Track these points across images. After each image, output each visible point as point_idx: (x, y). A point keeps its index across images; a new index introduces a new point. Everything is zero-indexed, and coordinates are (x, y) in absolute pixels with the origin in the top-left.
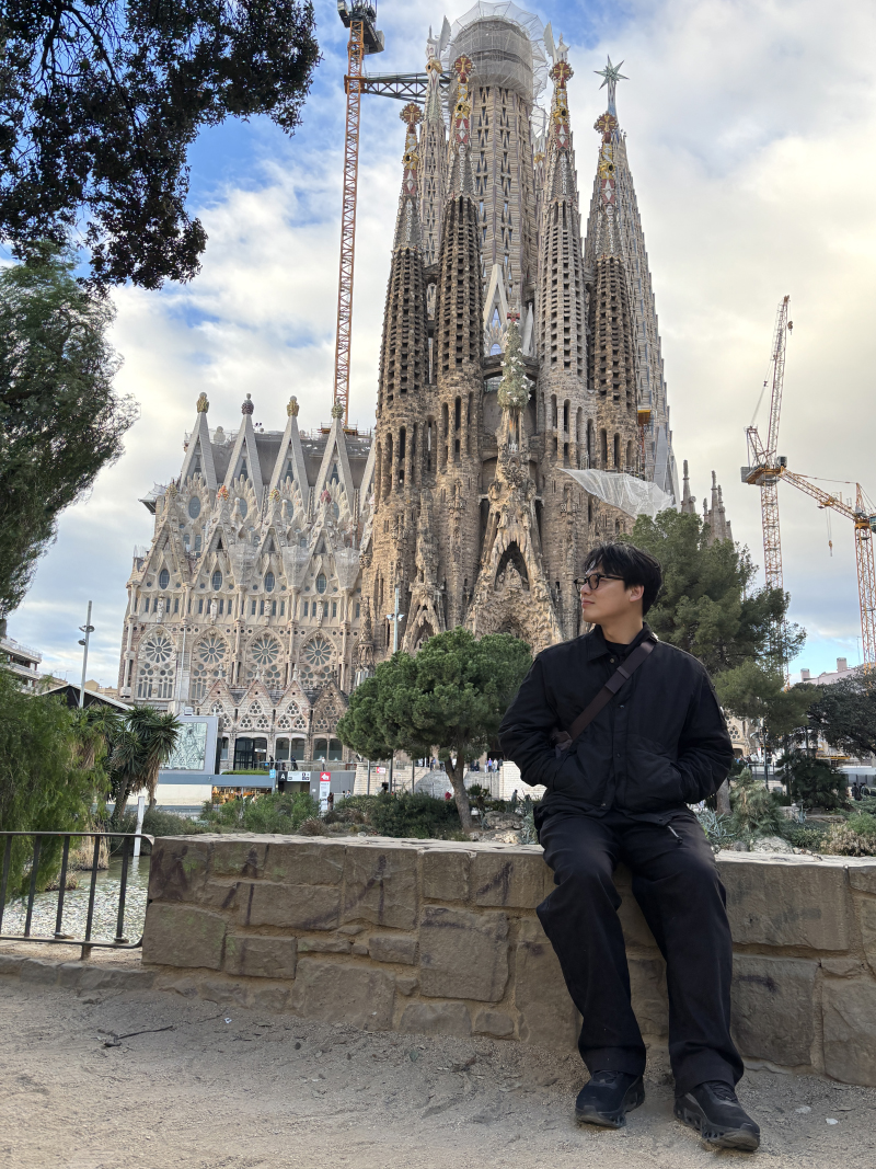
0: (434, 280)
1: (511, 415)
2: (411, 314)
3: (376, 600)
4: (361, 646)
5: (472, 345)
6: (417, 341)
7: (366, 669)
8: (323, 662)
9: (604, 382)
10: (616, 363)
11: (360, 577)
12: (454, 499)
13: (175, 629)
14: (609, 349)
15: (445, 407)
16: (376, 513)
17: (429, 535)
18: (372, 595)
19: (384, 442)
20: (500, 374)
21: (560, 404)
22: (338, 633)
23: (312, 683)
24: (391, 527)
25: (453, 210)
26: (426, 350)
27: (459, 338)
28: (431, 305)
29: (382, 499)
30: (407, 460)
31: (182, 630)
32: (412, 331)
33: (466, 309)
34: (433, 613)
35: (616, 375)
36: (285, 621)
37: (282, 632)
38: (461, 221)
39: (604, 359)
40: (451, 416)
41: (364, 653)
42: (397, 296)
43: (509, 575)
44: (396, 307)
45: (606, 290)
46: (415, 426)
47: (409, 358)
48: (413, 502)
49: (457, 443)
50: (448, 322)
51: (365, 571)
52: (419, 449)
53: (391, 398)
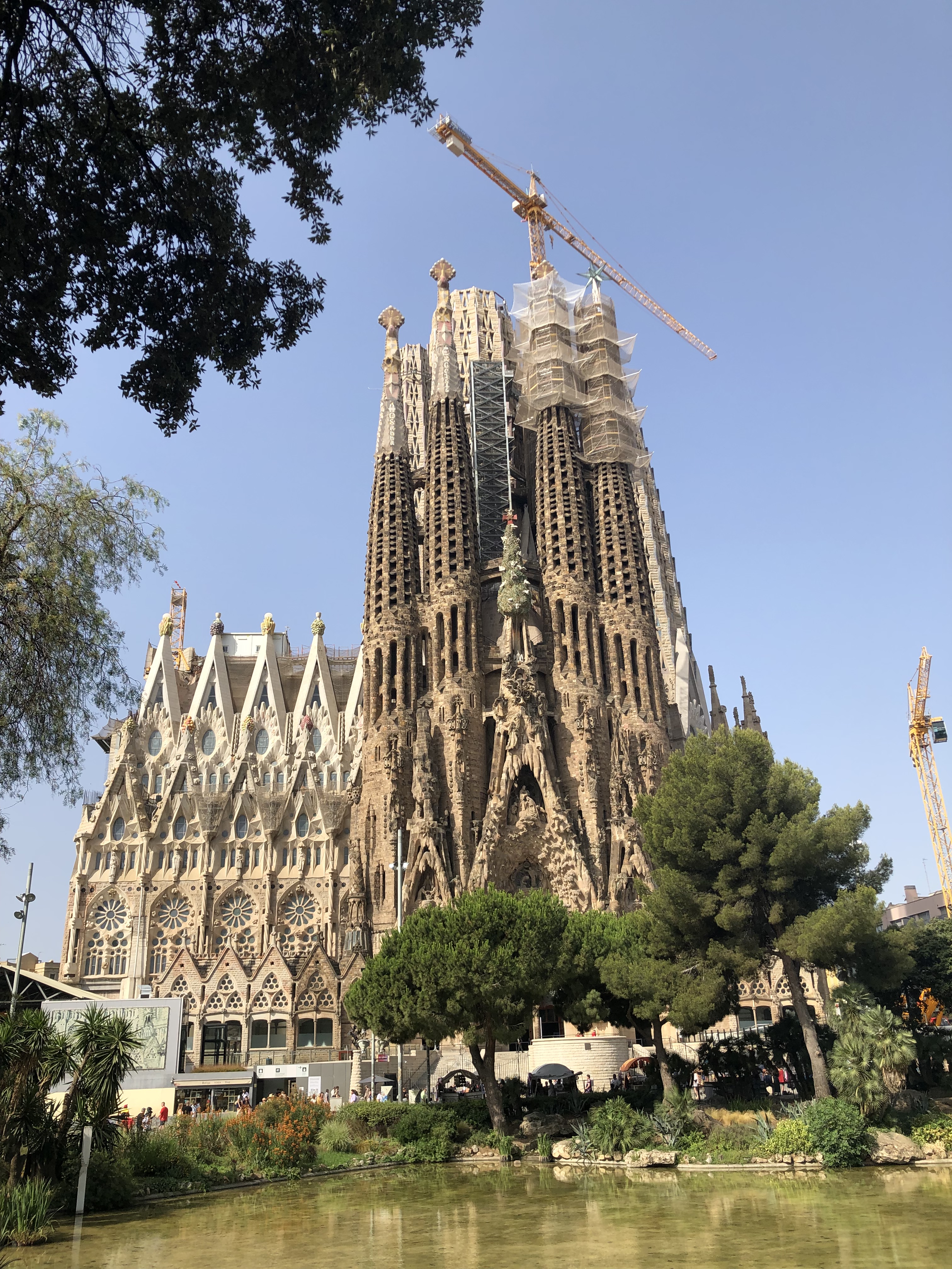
0: (421, 484)
1: (514, 624)
2: (398, 521)
3: (367, 842)
4: (351, 900)
5: (466, 551)
6: (405, 549)
7: (358, 929)
8: (306, 922)
9: (613, 584)
10: (625, 564)
11: (347, 816)
12: (454, 719)
13: (130, 889)
14: (617, 549)
15: (440, 617)
16: (365, 739)
17: (428, 762)
18: (362, 836)
19: (372, 658)
20: (499, 580)
21: (567, 609)
22: (323, 885)
23: (293, 948)
24: (384, 754)
25: (439, 412)
26: (417, 557)
27: (452, 544)
28: (420, 511)
29: (372, 722)
30: (398, 678)
31: (138, 889)
33: (458, 513)
34: (436, 855)
35: (626, 576)
36: (260, 873)
37: (256, 887)
39: (611, 559)
40: (447, 626)
41: (355, 908)
42: (382, 503)
43: (523, 804)
44: (381, 514)
45: (610, 488)
46: (407, 640)
47: (398, 565)
48: (407, 725)
49: (454, 656)
50: (438, 527)
51: (354, 807)
52: (413, 665)
53: (379, 610)
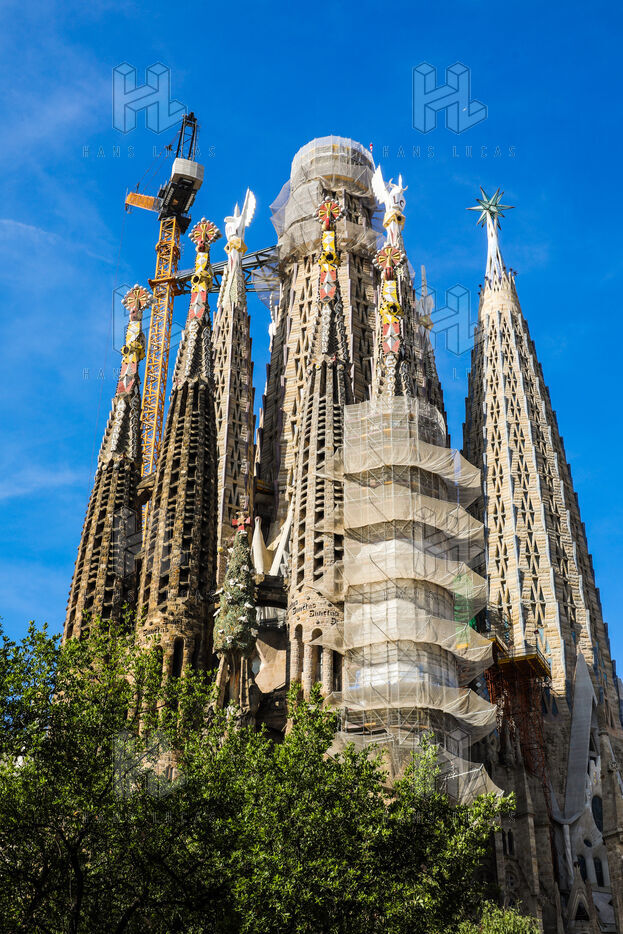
5: (183, 573)
21: (307, 636)
27: (166, 565)
32: (103, 566)
38: (182, 413)
47: (96, 601)
